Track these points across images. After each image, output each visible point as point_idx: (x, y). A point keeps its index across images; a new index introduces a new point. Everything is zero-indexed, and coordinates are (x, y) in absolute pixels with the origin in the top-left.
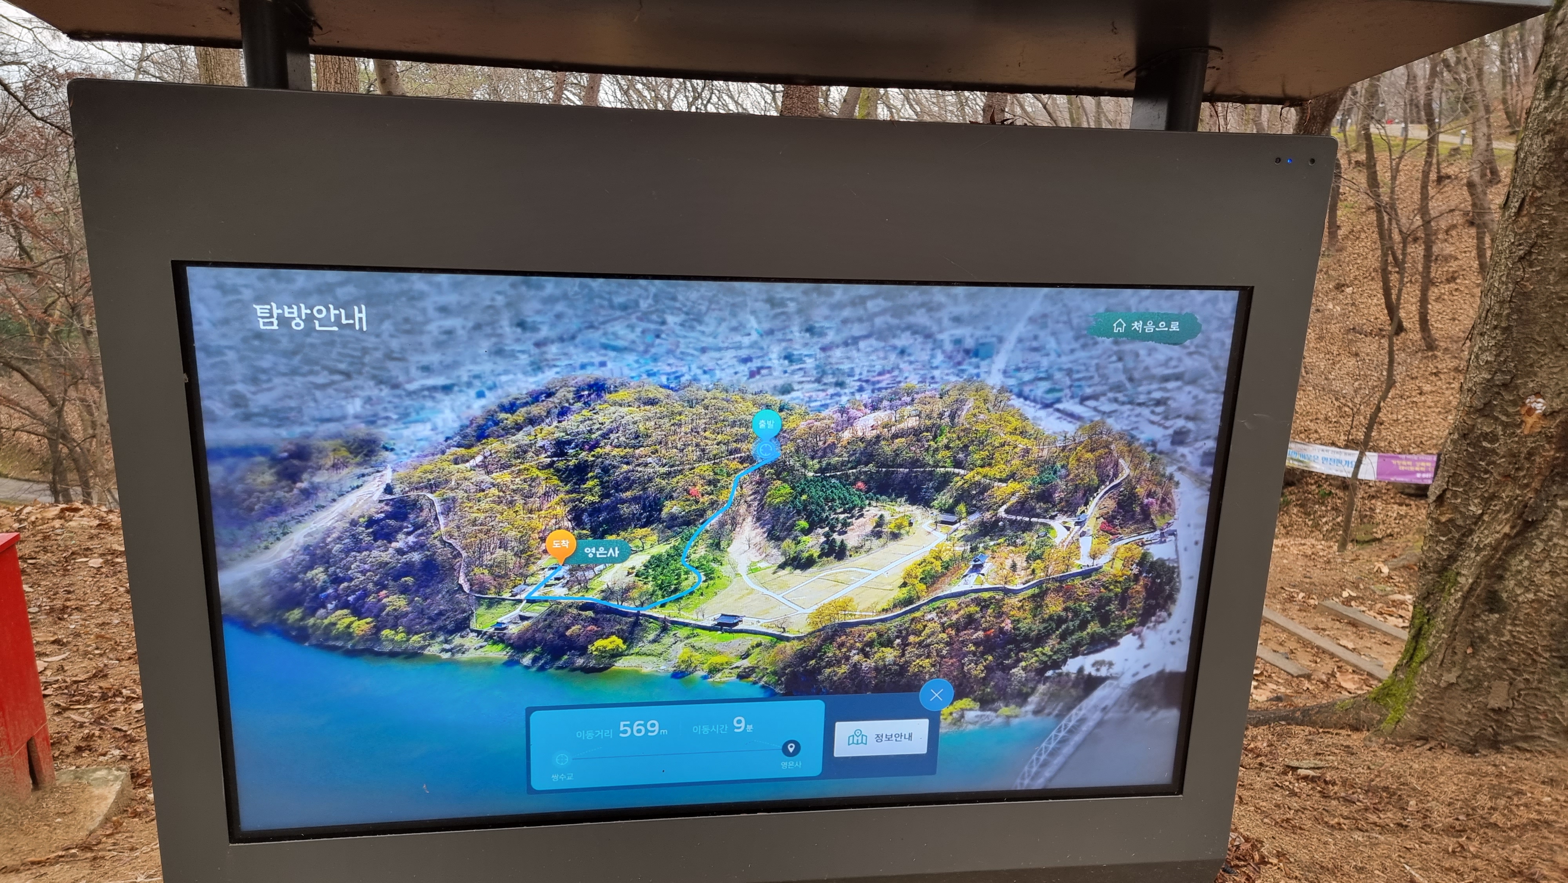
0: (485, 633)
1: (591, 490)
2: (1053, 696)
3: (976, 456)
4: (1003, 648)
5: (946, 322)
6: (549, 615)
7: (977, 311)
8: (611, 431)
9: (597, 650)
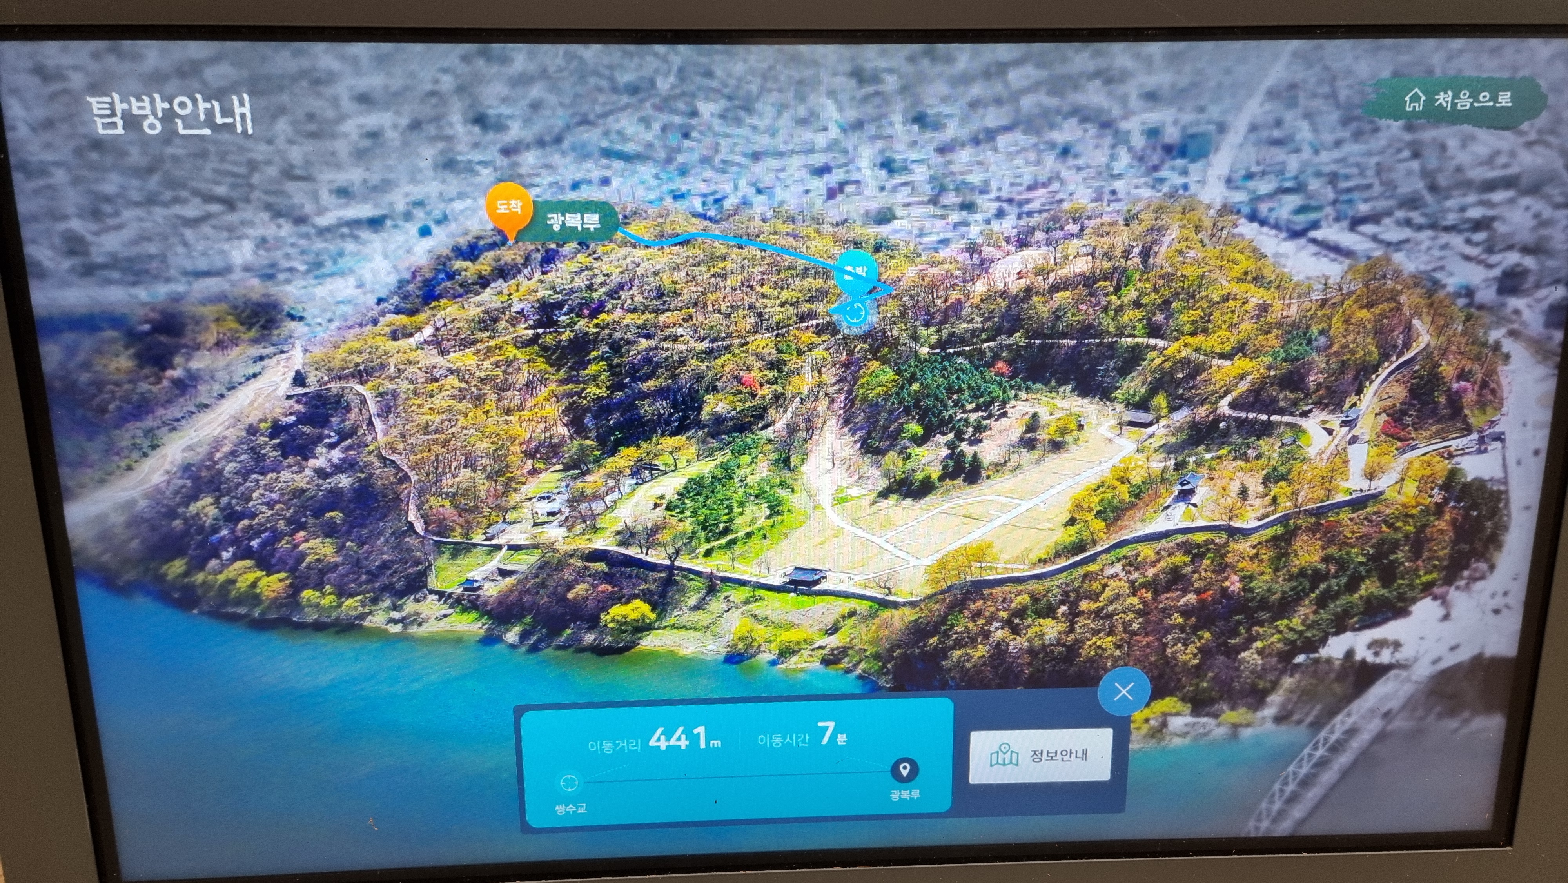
0: (450, 596)
1: (595, 378)
2: (1305, 695)
3: (1183, 318)
4: (1227, 619)
5: (1134, 101)
6: (541, 568)
7: (1184, 81)
8: (621, 287)
9: (613, 620)
